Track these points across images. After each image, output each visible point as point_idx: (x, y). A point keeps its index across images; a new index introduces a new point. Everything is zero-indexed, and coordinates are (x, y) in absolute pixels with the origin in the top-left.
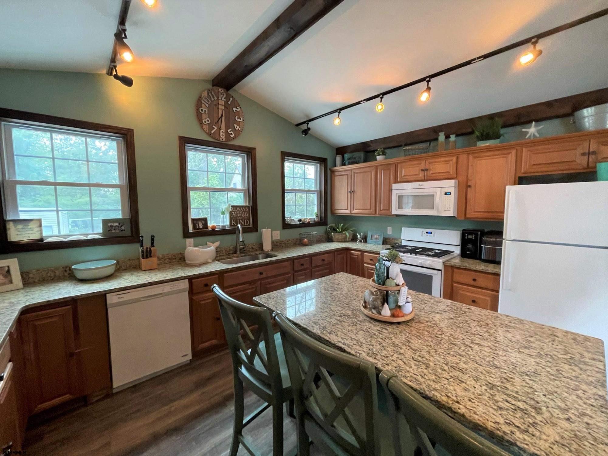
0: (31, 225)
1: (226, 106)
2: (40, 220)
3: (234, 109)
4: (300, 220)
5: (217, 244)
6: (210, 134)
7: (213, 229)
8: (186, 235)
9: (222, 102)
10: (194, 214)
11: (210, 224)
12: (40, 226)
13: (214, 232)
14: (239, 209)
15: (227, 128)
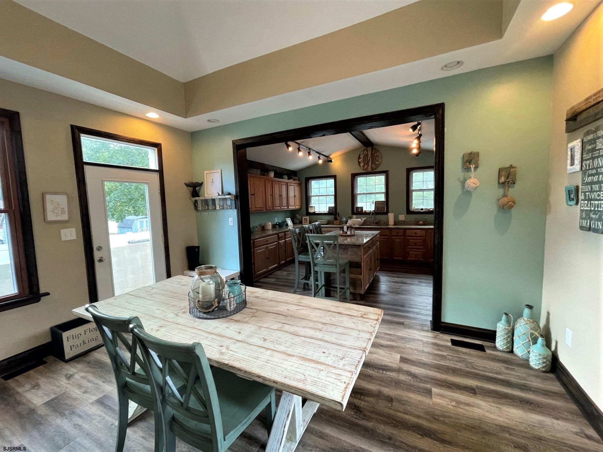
0: (313, 208)
1: (372, 155)
2: (314, 207)
3: (376, 155)
4: (422, 209)
5: (365, 218)
6: (364, 170)
7: (365, 211)
8: (353, 213)
9: (370, 153)
10: (359, 205)
11: (364, 209)
12: (315, 208)
13: (366, 213)
14: (379, 203)
15: (372, 165)
